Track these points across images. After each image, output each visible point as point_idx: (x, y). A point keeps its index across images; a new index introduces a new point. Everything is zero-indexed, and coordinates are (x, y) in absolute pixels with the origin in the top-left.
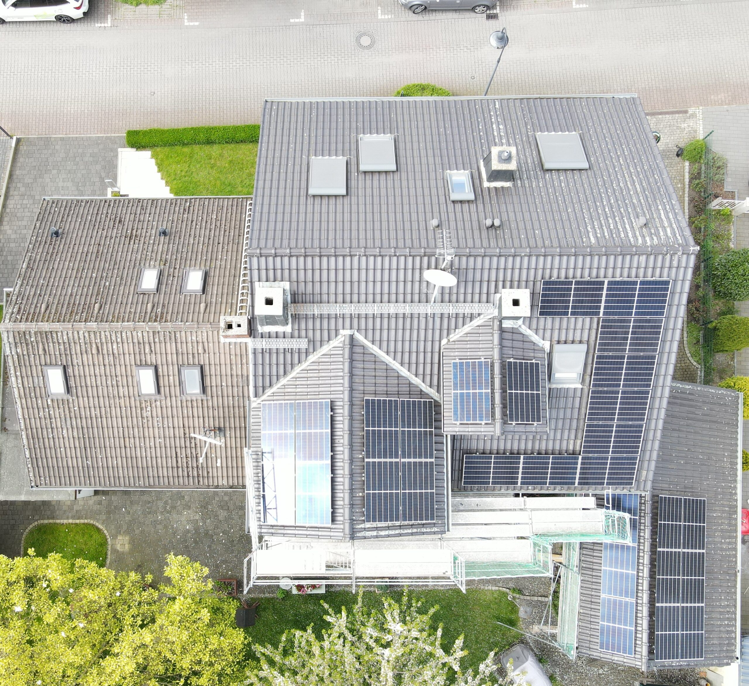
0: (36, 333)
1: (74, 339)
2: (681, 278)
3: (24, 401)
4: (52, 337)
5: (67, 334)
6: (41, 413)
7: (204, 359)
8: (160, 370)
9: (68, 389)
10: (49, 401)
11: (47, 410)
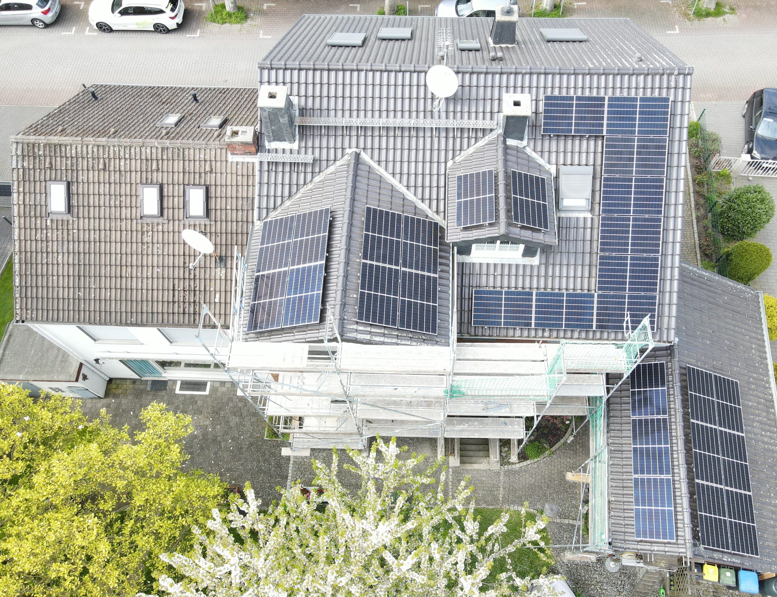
0: (45, 146)
1: (82, 153)
2: (680, 99)
3: (22, 221)
4: (60, 150)
5: (76, 148)
6: (38, 235)
7: (210, 179)
8: (165, 190)
9: (70, 208)
10: (49, 221)
11: (45, 231)
